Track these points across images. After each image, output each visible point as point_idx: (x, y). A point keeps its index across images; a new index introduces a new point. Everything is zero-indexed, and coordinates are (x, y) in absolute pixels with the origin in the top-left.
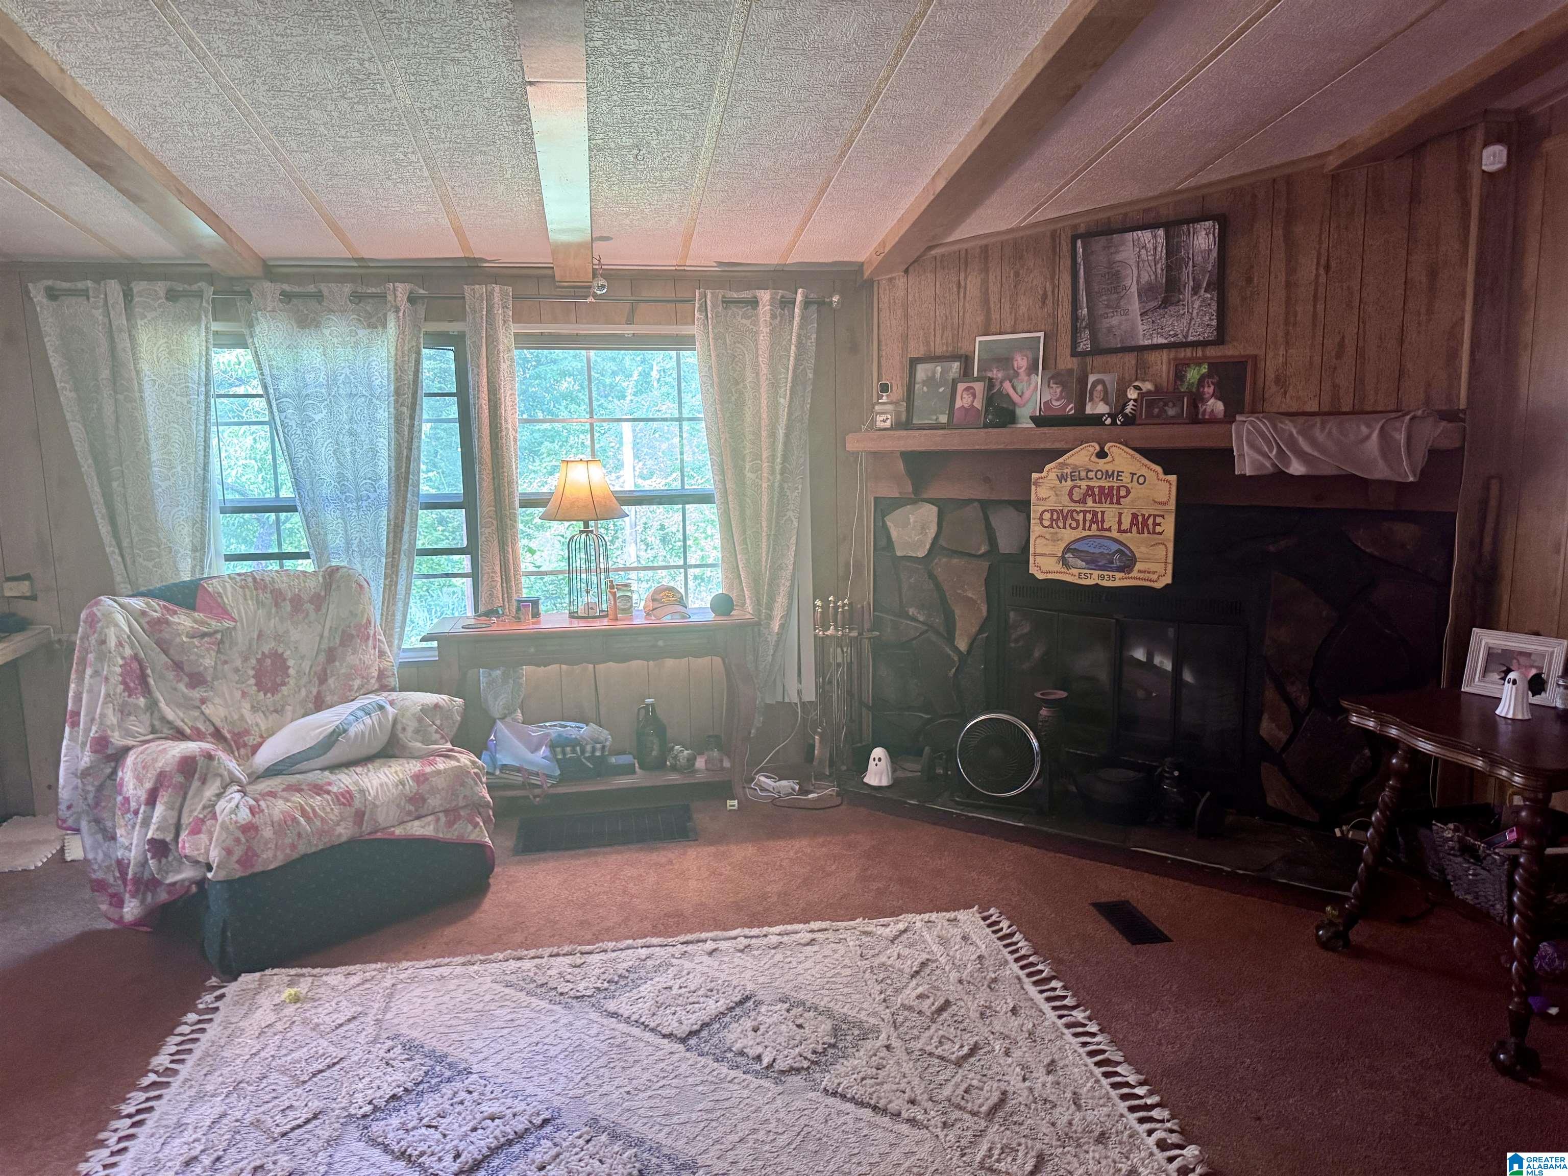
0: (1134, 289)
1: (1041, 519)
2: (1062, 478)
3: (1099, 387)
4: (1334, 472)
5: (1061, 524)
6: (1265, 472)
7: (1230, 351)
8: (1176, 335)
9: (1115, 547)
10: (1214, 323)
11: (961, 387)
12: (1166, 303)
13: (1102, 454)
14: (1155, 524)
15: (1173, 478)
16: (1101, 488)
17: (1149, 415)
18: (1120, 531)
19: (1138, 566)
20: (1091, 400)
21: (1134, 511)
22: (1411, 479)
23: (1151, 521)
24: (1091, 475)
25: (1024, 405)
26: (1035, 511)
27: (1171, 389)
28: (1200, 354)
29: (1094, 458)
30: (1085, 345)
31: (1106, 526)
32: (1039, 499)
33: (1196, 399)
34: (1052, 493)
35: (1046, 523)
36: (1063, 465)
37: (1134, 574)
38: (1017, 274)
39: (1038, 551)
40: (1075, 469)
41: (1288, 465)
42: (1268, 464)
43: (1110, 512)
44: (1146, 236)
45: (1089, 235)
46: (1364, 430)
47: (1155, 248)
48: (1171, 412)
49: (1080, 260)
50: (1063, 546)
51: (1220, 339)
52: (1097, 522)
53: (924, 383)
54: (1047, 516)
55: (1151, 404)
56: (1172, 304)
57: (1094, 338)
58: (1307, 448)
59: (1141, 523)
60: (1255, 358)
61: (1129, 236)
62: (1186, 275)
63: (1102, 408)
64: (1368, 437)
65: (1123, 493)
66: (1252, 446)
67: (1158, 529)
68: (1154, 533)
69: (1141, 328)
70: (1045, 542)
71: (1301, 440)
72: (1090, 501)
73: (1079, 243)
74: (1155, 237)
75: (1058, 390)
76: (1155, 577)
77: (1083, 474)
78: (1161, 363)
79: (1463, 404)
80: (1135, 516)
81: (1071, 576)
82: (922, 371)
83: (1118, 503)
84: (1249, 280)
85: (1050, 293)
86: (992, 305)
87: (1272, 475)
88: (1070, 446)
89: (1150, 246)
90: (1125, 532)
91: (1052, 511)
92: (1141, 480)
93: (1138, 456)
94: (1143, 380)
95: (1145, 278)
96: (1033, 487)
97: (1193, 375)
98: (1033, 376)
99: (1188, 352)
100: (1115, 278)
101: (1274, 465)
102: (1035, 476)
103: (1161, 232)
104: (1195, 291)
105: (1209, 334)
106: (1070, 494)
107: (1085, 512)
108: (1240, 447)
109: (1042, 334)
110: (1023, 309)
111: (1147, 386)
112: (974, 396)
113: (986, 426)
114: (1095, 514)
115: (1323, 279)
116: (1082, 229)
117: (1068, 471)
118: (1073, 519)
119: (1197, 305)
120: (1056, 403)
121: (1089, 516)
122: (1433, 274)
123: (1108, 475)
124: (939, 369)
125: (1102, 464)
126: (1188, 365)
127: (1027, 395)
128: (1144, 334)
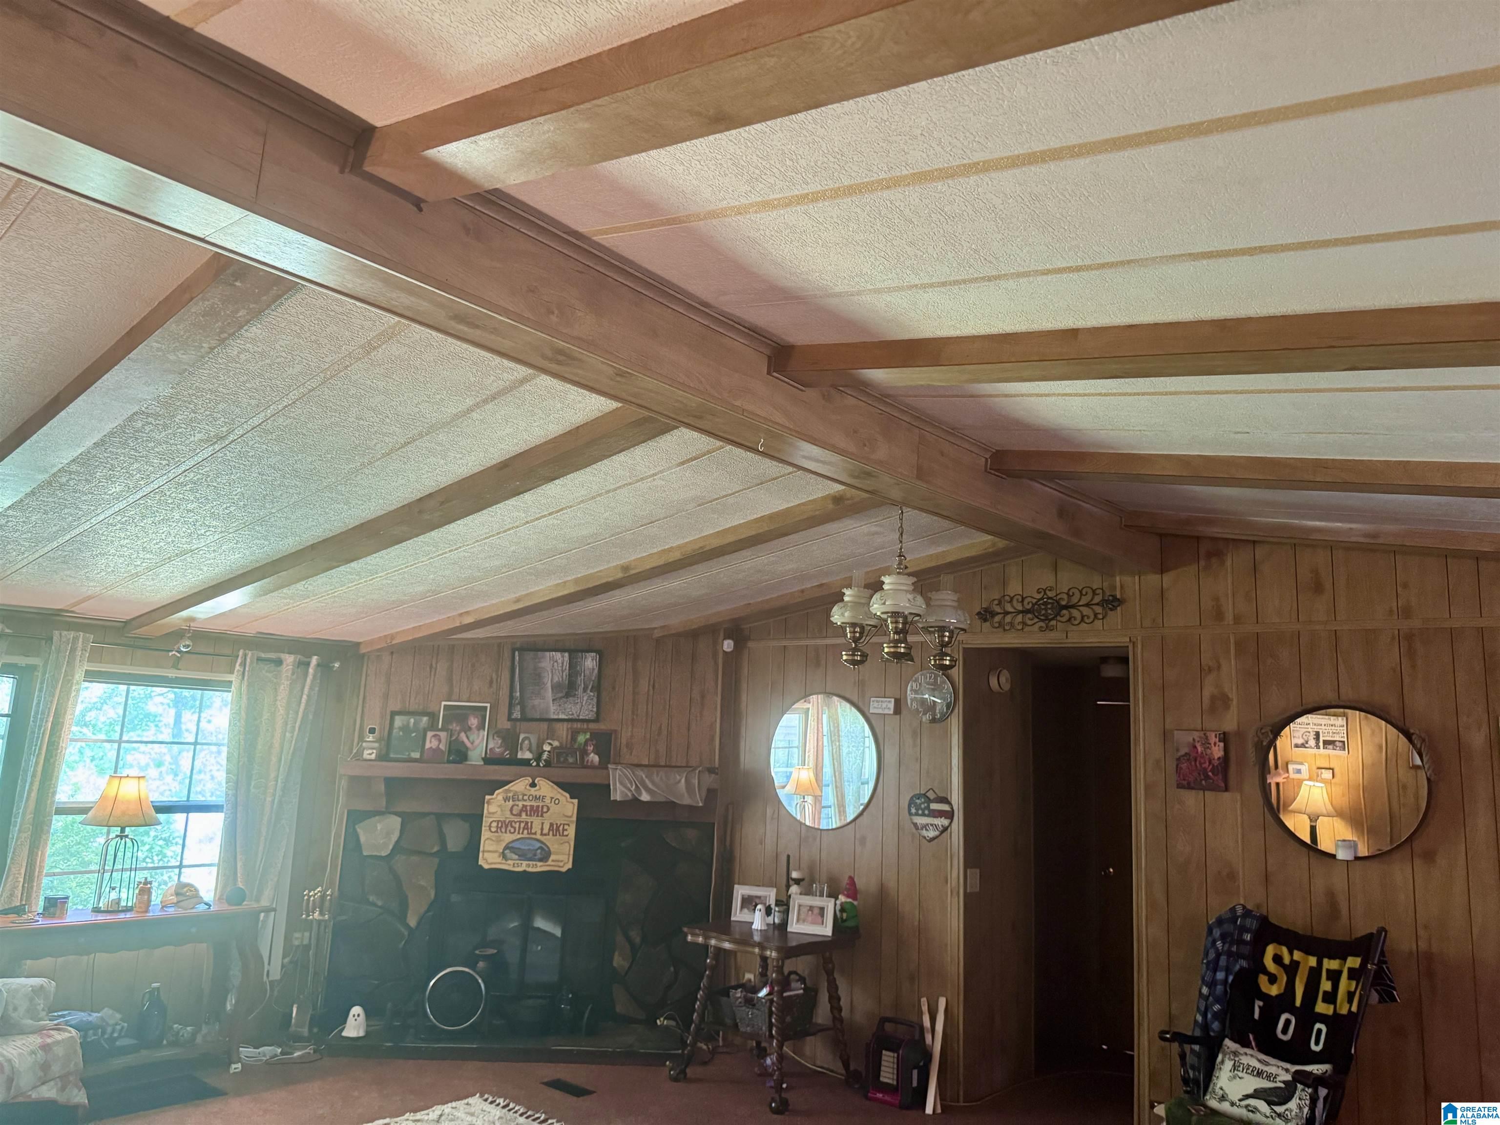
0: (549, 685)
1: (490, 827)
2: (506, 799)
3: (527, 742)
4: (662, 799)
5: (503, 830)
6: (627, 799)
7: (602, 726)
8: (573, 714)
9: (538, 845)
10: (595, 710)
11: (430, 734)
12: (567, 695)
13: (533, 785)
14: (564, 830)
15: (576, 801)
16: (532, 807)
17: (558, 761)
18: (542, 834)
19: (552, 857)
20: (521, 749)
21: (551, 821)
22: (701, 804)
23: (561, 828)
24: (526, 798)
25: (474, 749)
26: (486, 821)
27: (568, 746)
28: (585, 726)
29: (528, 787)
30: (517, 714)
31: (533, 831)
32: (489, 813)
33: (584, 753)
34: (499, 810)
35: (493, 829)
36: (508, 791)
37: (550, 862)
38: (473, 666)
39: (486, 849)
40: (516, 793)
41: (640, 794)
42: (630, 794)
43: (536, 822)
44: (558, 655)
45: (522, 649)
46: (678, 777)
47: (563, 663)
48: (571, 760)
49: (516, 663)
50: (504, 845)
51: (597, 720)
52: (527, 829)
53: (400, 729)
54: (494, 824)
55: (559, 755)
56: (571, 696)
57: (523, 711)
58: (650, 786)
59: (556, 830)
60: (616, 731)
61: (547, 654)
62: (580, 680)
63: (528, 755)
64: (680, 781)
65: (545, 810)
66: (621, 783)
67: (565, 833)
68: (563, 835)
69: (553, 708)
70: (491, 842)
71: (647, 781)
72: (524, 814)
73: (517, 653)
74: (563, 657)
75: (500, 742)
76: (561, 864)
77: (521, 797)
78: (563, 730)
79: (717, 765)
80: (551, 825)
81: (508, 866)
82: (399, 721)
83: (542, 816)
84: (614, 688)
85: (495, 680)
86: (454, 683)
87: (631, 801)
88: (512, 779)
89: (560, 661)
90: (545, 835)
91: (498, 821)
92: (557, 801)
93: (555, 787)
94: (553, 740)
95: (556, 679)
96: (486, 805)
97: (581, 738)
98: (481, 731)
99: (578, 725)
100: (538, 677)
101: (633, 795)
102: (487, 797)
103: (566, 655)
104: (585, 690)
105: (592, 715)
106: (511, 810)
107: (520, 822)
108: (615, 784)
109: (488, 705)
110: (476, 688)
111: (556, 743)
112: (440, 741)
113: (449, 762)
114: (527, 823)
115: (651, 692)
116: (518, 645)
117: (511, 795)
118: (512, 827)
119: (585, 698)
120: (497, 750)
121: (522, 825)
122: (703, 697)
123: (536, 798)
124: (412, 720)
125: (533, 791)
126: (579, 733)
127: (477, 742)
128: (554, 711)
